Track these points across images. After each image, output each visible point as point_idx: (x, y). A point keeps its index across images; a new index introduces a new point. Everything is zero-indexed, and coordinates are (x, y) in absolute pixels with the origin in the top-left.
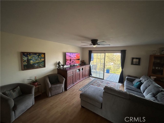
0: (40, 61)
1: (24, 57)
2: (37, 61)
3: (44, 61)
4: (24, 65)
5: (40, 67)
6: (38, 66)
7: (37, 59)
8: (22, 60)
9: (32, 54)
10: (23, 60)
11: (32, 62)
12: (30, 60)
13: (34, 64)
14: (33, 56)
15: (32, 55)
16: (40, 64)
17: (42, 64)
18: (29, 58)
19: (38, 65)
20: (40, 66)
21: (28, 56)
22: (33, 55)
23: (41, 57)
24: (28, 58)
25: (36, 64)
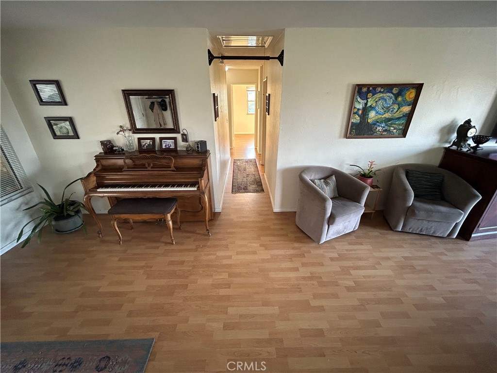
0: (397, 115)
1: (359, 99)
2: (387, 115)
3: (409, 117)
4: (352, 122)
5: (391, 136)
6: (386, 131)
7: (388, 108)
8: (353, 107)
9: (379, 89)
10: (355, 108)
11: (372, 115)
12: (371, 108)
13: (376, 123)
14: (381, 95)
15: (380, 92)
16: (391, 124)
17: (400, 125)
18: (369, 104)
19: (386, 128)
20: (389, 131)
21: (370, 95)
22: (383, 92)
23: (404, 101)
24: (367, 101)
25: (381, 122)
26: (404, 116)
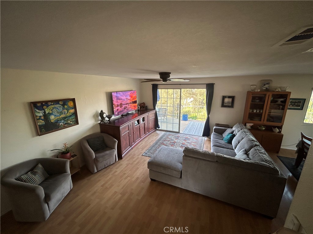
0: (68, 115)
1: (37, 111)
2: (63, 116)
3: (75, 114)
4: (39, 125)
5: (70, 125)
6: (66, 124)
7: (61, 112)
8: (35, 116)
9: (50, 103)
10: (37, 116)
11: (52, 118)
12: (50, 114)
13: (57, 121)
15: (51, 105)
16: (68, 120)
17: (72, 119)
18: (47, 112)
19: (65, 122)
20: (68, 123)
21: (44, 107)
22: (53, 105)
23: (69, 107)
24: (45, 111)
25: (61, 120)
26: (72, 114)
